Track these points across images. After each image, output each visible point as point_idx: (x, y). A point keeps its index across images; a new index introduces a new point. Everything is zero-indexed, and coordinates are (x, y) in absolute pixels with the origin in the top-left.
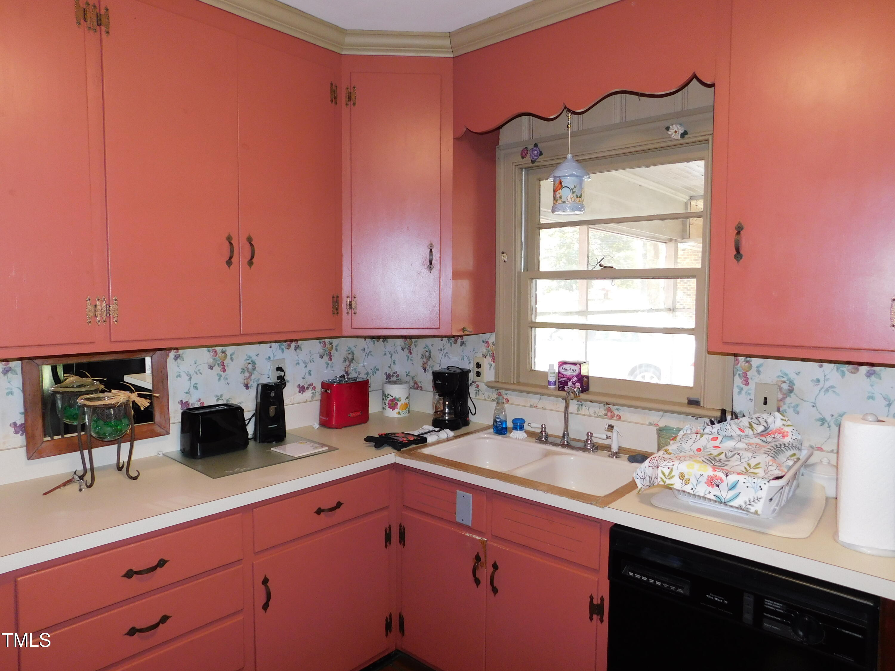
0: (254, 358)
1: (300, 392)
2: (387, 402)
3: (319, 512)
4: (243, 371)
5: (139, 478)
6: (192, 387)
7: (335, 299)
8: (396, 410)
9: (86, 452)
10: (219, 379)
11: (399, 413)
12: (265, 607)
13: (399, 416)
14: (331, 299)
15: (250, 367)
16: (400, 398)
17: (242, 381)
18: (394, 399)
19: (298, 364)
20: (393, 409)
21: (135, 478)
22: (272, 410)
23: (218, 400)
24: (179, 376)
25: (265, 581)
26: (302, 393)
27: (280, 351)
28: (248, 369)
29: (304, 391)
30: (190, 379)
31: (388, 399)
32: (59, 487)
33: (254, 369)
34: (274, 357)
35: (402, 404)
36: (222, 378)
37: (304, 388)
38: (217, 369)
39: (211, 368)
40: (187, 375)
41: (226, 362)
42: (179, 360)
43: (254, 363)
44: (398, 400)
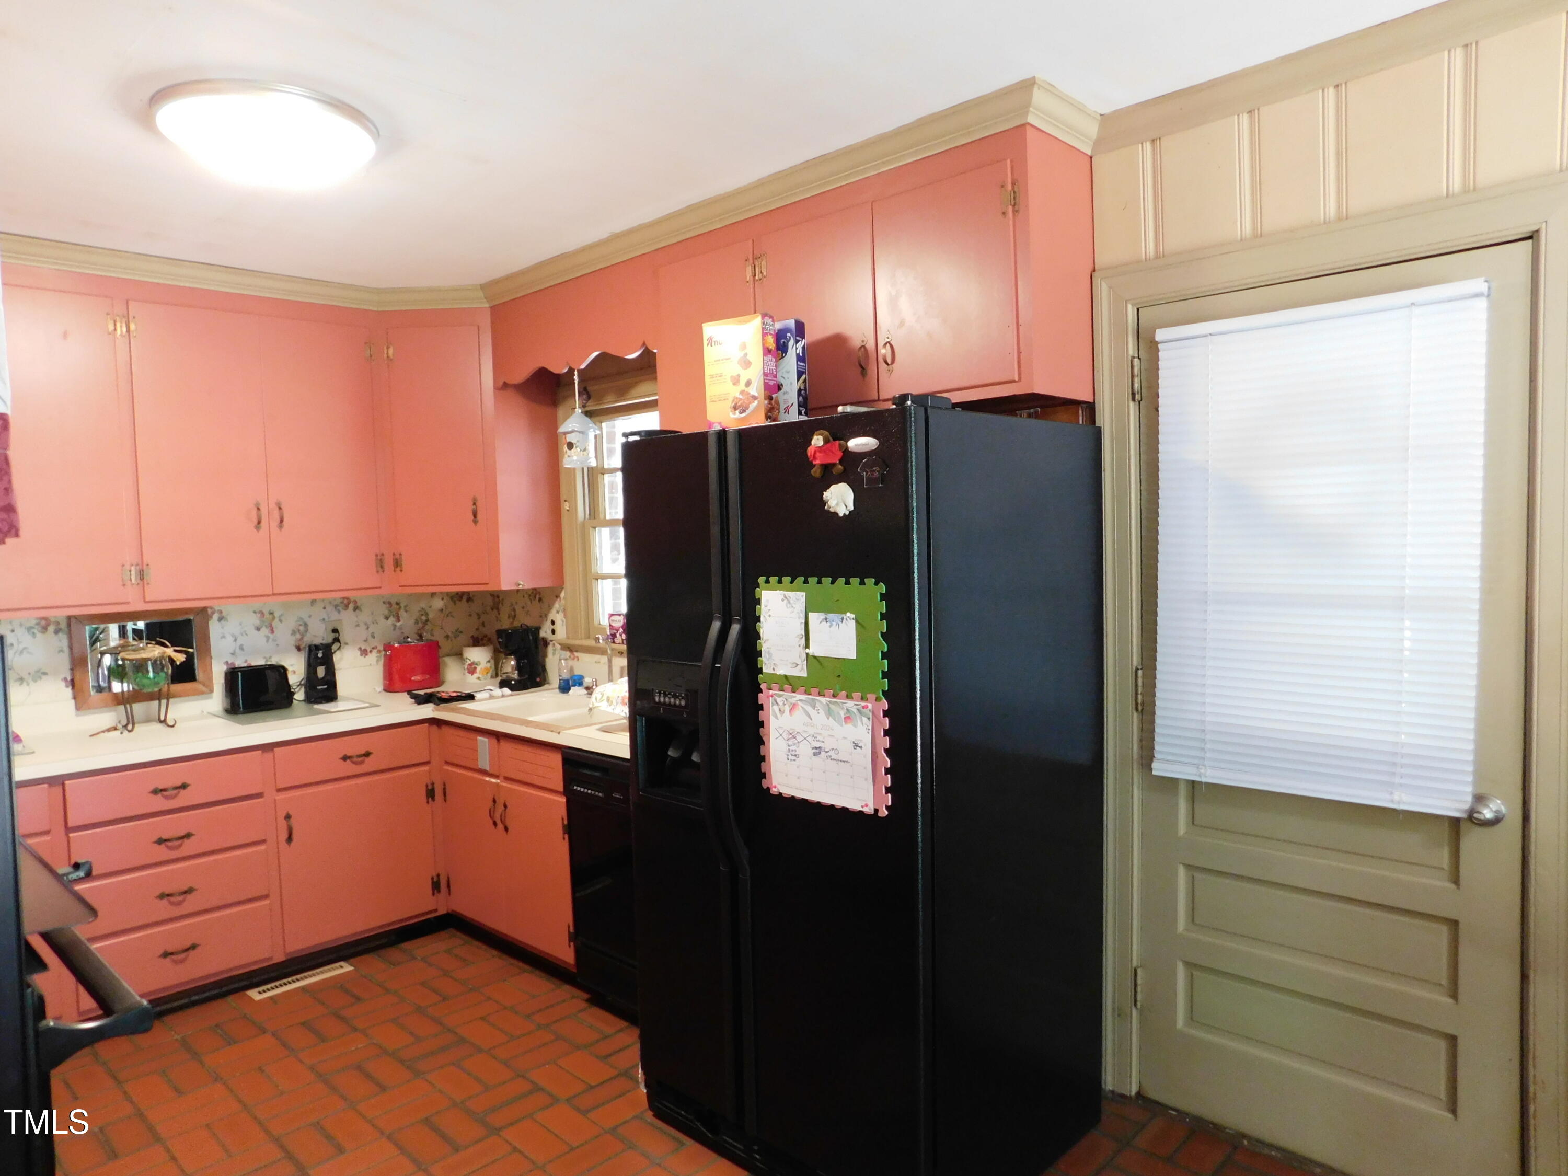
0: (307, 619)
1: (361, 655)
2: (466, 667)
3: (345, 758)
4: (294, 633)
5: (176, 726)
6: (238, 648)
7: (379, 557)
8: (476, 675)
9: (128, 706)
10: (267, 641)
11: (479, 678)
12: (290, 839)
13: (478, 681)
14: (374, 557)
15: (302, 628)
16: (479, 662)
17: (293, 643)
18: (473, 663)
19: (358, 625)
20: (472, 674)
21: (173, 726)
22: (321, 672)
23: (267, 661)
24: (223, 637)
25: (288, 817)
26: (365, 657)
27: (336, 613)
28: (299, 630)
29: (366, 655)
30: (235, 640)
31: (467, 664)
32: (103, 732)
33: (306, 631)
34: (329, 618)
35: (482, 669)
36: (270, 640)
37: (367, 651)
38: (265, 631)
39: (258, 629)
40: (232, 636)
41: (274, 624)
42: (222, 621)
43: (306, 625)
44: (477, 664)
